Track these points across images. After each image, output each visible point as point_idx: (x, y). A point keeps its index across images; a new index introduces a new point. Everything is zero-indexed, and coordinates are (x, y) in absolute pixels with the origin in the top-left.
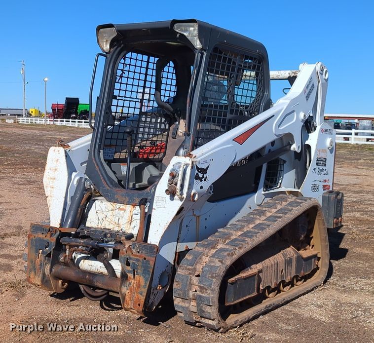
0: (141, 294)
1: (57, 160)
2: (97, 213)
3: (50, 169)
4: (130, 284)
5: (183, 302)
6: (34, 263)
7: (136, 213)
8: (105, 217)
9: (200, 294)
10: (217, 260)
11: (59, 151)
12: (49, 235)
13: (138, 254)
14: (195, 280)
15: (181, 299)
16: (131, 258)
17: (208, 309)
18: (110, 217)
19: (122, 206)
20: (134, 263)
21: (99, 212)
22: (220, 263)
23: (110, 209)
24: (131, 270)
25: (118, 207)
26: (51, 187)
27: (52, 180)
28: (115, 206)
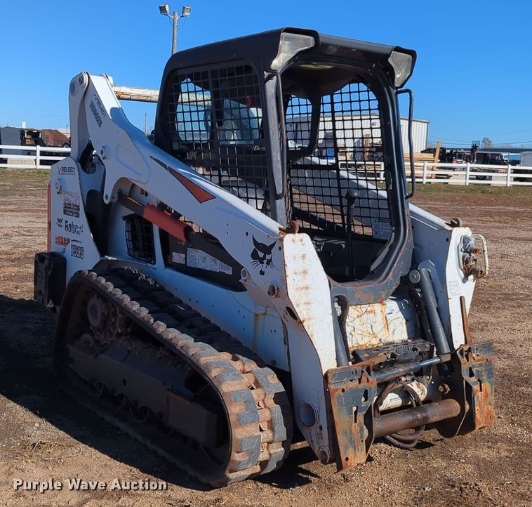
0: (490, 404)
1: (304, 256)
3: (296, 273)
7: (389, 312)
8: (352, 329)
11: (301, 240)
12: (365, 378)
16: (474, 366)
18: (359, 327)
19: (368, 307)
23: (356, 316)
24: (475, 380)
25: (364, 310)
26: (305, 303)
27: (303, 291)
28: (360, 310)
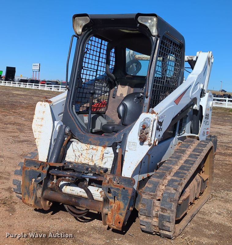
0: (121, 215)
1: (44, 112)
2: (74, 151)
3: (38, 118)
4: (111, 207)
5: (146, 218)
6: (28, 188)
7: (107, 152)
8: (81, 154)
9: (162, 213)
10: (172, 188)
11: (45, 105)
12: (41, 168)
13: (118, 185)
14: (157, 203)
15: (145, 216)
16: (112, 188)
17: (167, 224)
18: (85, 155)
19: (94, 147)
20: (115, 192)
21: (75, 150)
22: (175, 191)
23: (85, 149)
24: (112, 196)
25: (91, 147)
26: (38, 132)
27: (39, 126)
28: (89, 147)
